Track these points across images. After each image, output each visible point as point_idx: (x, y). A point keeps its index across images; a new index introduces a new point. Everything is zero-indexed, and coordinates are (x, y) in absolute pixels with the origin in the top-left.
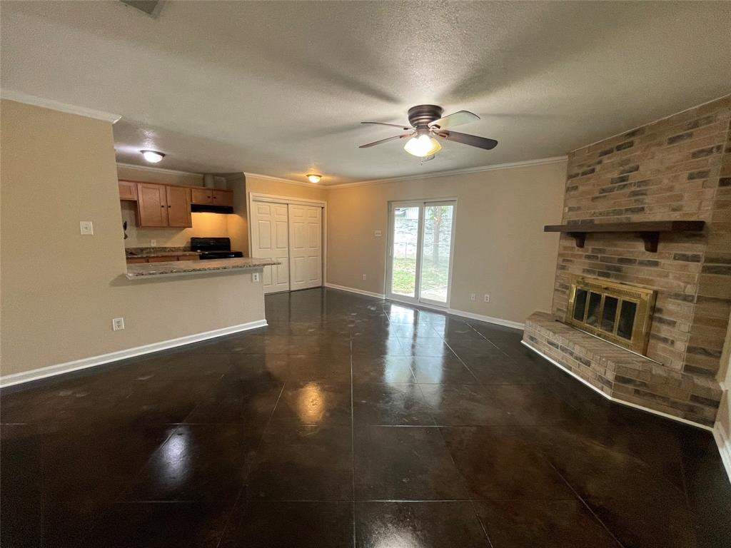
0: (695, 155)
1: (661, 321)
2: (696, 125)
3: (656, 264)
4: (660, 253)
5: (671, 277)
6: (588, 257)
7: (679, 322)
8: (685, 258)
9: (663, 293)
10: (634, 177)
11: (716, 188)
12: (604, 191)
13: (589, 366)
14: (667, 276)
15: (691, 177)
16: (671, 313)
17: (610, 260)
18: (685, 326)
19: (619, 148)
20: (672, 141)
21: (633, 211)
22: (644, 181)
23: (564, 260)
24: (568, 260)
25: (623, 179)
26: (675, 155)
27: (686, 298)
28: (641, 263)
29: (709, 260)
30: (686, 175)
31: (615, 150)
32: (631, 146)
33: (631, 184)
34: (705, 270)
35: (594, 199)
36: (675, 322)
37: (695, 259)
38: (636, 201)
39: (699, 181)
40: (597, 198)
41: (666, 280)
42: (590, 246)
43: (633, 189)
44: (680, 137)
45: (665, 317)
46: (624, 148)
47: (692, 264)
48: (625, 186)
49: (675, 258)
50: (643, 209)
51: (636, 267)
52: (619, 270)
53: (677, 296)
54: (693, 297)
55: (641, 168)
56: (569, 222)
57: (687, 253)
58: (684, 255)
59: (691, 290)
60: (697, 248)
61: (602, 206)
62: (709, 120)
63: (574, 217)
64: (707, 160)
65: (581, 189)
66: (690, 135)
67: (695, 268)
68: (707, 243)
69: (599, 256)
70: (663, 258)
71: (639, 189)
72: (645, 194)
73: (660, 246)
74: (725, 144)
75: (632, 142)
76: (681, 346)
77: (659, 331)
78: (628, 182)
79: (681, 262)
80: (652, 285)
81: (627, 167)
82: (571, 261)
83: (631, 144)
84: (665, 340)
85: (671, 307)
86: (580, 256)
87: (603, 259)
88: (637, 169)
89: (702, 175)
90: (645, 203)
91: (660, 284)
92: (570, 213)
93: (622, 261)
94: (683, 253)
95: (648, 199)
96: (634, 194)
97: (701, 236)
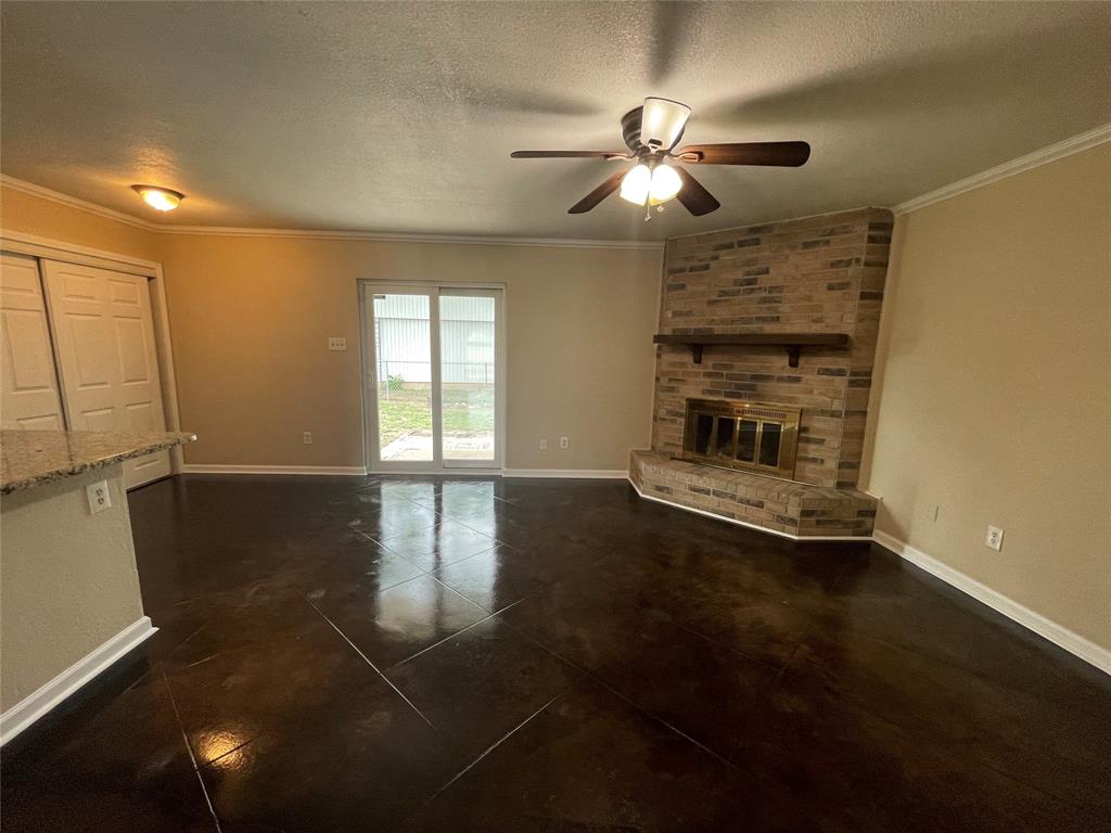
0: (833, 265)
1: (808, 441)
2: (832, 232)
3: (798, 380)
4: (803, 368)
5: (816, 392)
6: (709, 375)
7: (828, 439)
8: (827, 372)
9: (808, 411)
10: (764, 281)
11: (858, 301)
12: (724, 293)
13: (762, 507)
14: (811, 392)
15: (831, 288)
16: (819, 431)
17: (741, 377)
18: (834, 442)
19: (741, 244)
20: (807, 245)
21: (764, 320)
22: (777, 287)
23: (670, 380)
24: (678, 380)
25: (749, 282)
26: (812, 261)
27: (833, 414)
28: (780, 379)
29: (854, 374)
30: (825, 286)
31: (736, 246)
32: (758, 244)
33: (760, 288)
34: (852, 383)
35: (711, 303)
36: (824, 440)
37: (840, 373)
38: (769, 309)
39: (839, 293)
40: (716, 301)
41: (809, 396)
42: (709, 361)
43: (764, 294)
44: (815, 243)
45: (811, 436)
46: (749, 245)
47: (838, 379)
48: (753, 290)
49: (819, 373)
50: (778, 318)
51: (773, 384)
52: (753, 388)
53: (823, 412)
54: (841, 411)
55: (771, 271)
56: (674, 331)
57: (831, 367)
58: (827, 370)
59: (837, 405)
60: (841, 362)
61: (723, 312)
62: (846, 230)
63: (682, 324)
64: (847, 272)
65: (689, 288)
66: (828, 242)
67: (841, 383)
68: (851, 356)
69: (725, 373)
70: (806, 373)
71: (770, 295)
72: (780, 302)
73: (802, 361)
74: (863, 258)
75: (758, 239)
76: (831, 464)
77: (806, 451)
78: (758, 286)
79: (825, 377)
80: (796, 403)
81: (754, 268)
82: (683, 380)
83: (757, 242)
84: (814, 460)
85: (818, 424)
86: (697, 374)
87: (730, 377)
88: (767, 271)
89: (843, 286)
90: (780, 312)
91: (804, 401)
92: (677, 319)
93: (755, 377)
94: (827, 367)
95: (784, 308)
96: (764, 301)
97: (846, 349)
